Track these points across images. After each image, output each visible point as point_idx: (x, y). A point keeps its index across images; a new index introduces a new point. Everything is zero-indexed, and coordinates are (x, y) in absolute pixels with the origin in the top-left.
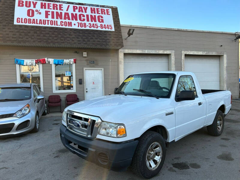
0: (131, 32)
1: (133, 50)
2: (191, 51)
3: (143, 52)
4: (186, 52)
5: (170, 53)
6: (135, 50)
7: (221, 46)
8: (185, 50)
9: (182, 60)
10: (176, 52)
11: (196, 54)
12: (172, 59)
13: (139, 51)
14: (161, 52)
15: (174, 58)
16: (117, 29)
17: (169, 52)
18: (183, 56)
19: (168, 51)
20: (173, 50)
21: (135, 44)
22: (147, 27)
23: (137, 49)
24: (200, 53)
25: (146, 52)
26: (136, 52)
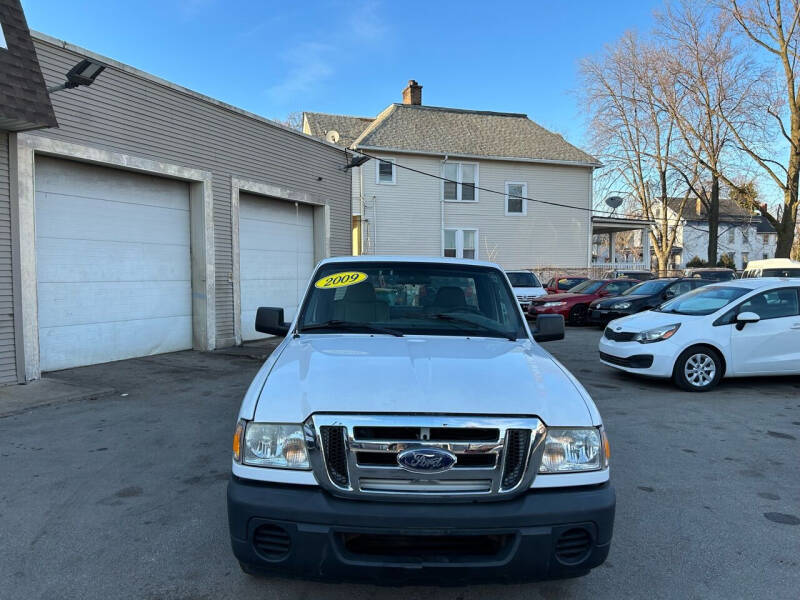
0: (87, 73)
1: (76, 146)
2: (256, 180)
3: (113, 162)
4: (242, 182)
5: (200, 179)
6: (83, 148)
7: (320, 179)
8: (240, 177)
9: (233, 209)
10: (216, 177)
11: (268, 193)
12: (206, 199)
13: (97, 151)
14: (172, 170)
15: (211, 196)
16: (16, 42)
17: (196, 175)
18: (235, 196)
19: (193, 171)
20: (209, 170)
21: (78, 120)
22: (128, 70)
23: (88, 143)
24: (276, 192)
25: (124, 161)
26: (85, 157)
